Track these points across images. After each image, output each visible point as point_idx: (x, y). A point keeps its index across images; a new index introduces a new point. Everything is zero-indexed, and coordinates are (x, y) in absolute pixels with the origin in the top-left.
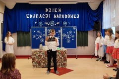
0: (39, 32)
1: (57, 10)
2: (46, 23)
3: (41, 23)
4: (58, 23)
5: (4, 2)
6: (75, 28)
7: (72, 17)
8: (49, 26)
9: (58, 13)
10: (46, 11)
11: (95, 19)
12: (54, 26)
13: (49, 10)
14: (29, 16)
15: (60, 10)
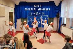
0: (31, 18)
1: (39, 6)
2: (34, 13)
3: (31, 14)
4: (39, 13)
5: (14, 1)
6: (47, 16)
7: (46, 10)
8: (36, 15)
9: (40, 8)
10: (34, 6)
11: (57, 11)
12: (38, 15)
13: (35, 6)
14: (26, 9)
15: (41, 6)
